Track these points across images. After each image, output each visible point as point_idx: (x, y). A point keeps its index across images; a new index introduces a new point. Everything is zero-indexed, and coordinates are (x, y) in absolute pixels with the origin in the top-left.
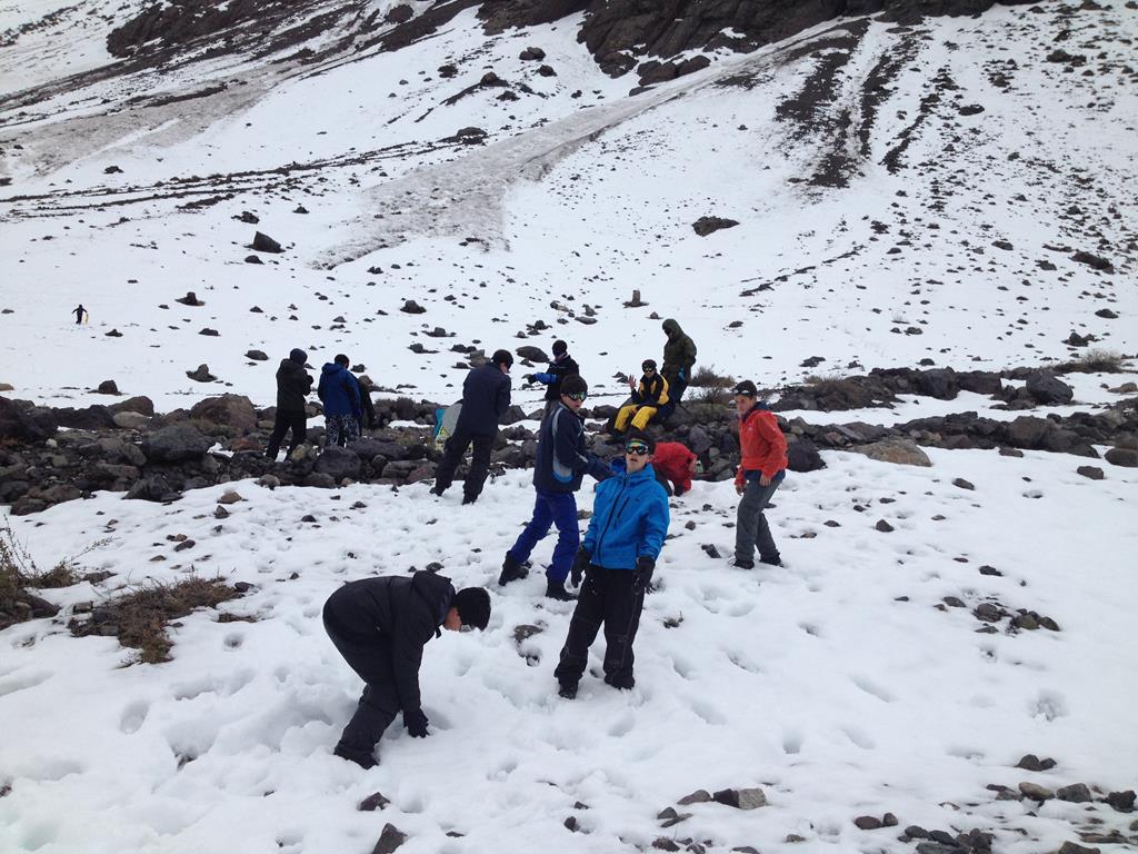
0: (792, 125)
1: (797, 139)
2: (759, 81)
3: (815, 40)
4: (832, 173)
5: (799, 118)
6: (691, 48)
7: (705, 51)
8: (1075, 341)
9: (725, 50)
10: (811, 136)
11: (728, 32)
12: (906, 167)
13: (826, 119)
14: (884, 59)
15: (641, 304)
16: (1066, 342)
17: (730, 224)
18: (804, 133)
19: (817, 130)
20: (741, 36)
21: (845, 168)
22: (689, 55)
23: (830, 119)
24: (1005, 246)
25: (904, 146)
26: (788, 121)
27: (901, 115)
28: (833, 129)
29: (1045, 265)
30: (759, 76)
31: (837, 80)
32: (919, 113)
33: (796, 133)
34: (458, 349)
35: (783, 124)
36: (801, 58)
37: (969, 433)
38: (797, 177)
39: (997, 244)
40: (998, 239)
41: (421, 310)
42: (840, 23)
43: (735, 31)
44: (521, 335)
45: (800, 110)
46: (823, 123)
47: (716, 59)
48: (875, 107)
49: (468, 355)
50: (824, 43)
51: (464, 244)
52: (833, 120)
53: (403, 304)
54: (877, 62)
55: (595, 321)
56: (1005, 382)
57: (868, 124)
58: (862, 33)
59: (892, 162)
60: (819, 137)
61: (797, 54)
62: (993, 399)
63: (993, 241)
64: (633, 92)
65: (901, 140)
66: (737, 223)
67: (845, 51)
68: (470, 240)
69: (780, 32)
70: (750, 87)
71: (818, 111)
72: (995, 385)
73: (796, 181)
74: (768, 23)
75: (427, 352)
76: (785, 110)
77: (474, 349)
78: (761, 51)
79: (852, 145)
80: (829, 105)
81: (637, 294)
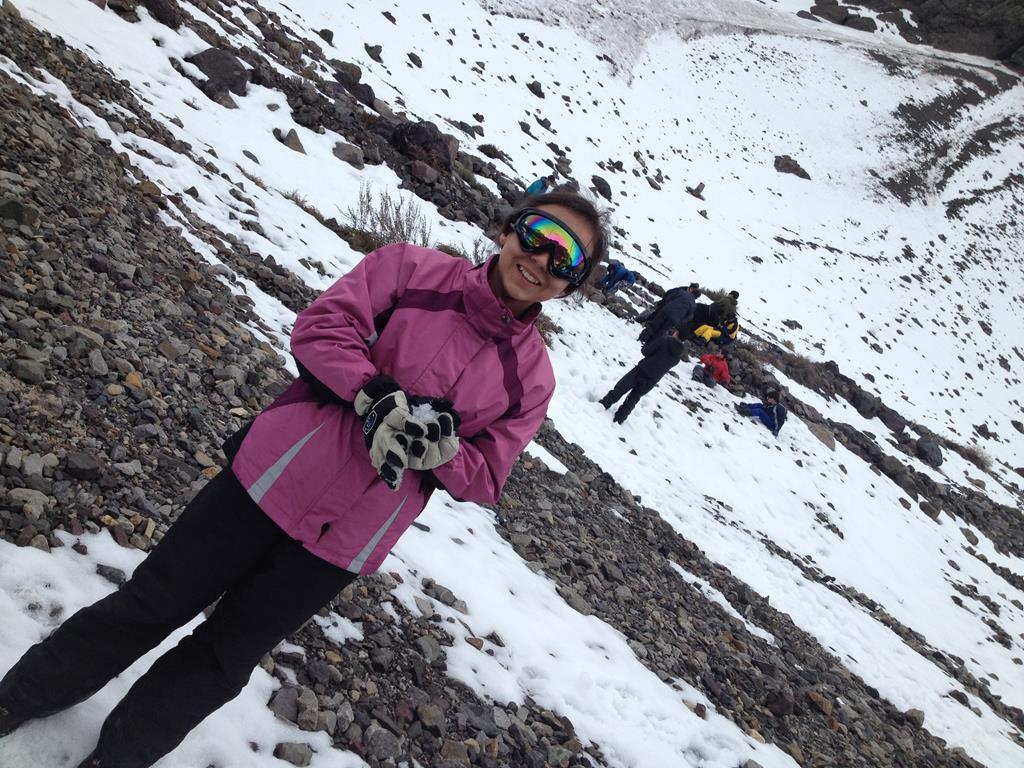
0: (902, 127)
1: (898, 141)
2: (902, 73)
3: (967, 68)
4: (905, 187)
5: (911, 125)
6: (870, 7)
7: (878, 17)
8: (983, 431)
9: (894, 27)
10: (909, 146)
11: (907, 14)
12: (961, 219)
13: (930, 140)
14: (1007, 121)
15: (699, 197)
16: (975, 427)
17: (804, 175)
18: (906, 140)
19: (917, 144)
20: (914, 24)
21: (917, 190)
22: (865, 12)
23: (933, 142)
24: (986, 329)
25: (971, 202)
26: (901, 121)
27: (987, 176)
28: (929, 151)
29: (1004, 363)
30: (905, 69)
31: (959, 114)
32: (1000, 184)
33: (901, 136)
34: (553, 147)
35: (896, 121)
36: (946, 77)
37: (863, 447)
38: (878, 172)
39: (982, 324)
40: (986, 321)
41: (541, 95)
42: (995, 68)
43: (912, 17)
44: (601, 165)
45: (916, 118)
46: (925, 141)
47: (882, 30)
48: (973, 156)
49: (558, 157)
50: (971, 76)
51: (600, 58)
52: (935, 144)
53: (531, 81)
54: (999, 120)
55: (659, 189)
56: (907, 429)
57: (958, 165)
58: (1006, 88)
59: (954, 208)
60: (915, 151)
61: (945, 71)
62: (892, 435)
63: (981, 320)
64: (802, 14)
65: (972, 196)
66: (808, 177)
67: (982, 94)
68: (606, 57)
69: (946, 42)
70: (892, 74)
71: (929, 129)
72: (900, 427)
73: (875, 174)
74: (941, 29)
75: (530, 134)
76: (906, 111)
77: (564, 154)
78: (921, 48)
79: (934, 174)
80: (940, 130)
81: (701, 186)
